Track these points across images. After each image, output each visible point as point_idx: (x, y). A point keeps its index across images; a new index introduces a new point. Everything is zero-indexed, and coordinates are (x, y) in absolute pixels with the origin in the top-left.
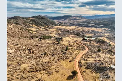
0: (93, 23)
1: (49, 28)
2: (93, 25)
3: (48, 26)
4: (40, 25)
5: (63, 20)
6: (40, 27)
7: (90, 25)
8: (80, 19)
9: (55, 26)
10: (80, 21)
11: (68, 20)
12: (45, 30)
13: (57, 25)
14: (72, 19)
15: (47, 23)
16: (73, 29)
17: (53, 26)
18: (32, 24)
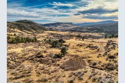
0: (85, 29)
1: (38, 33)
2: (86, 30)
3: (37, 31)
4: (26, 29)
5: (54, 26)
6: (25, 32)
7: (83, 30)
8: (70, 25)
9: (45, 31)
10: (71, 27)
11: (59, 27)
12: (32, 35)
13: (48, 30)
14: (62, 26)
15: (35, 28)
16: (68, 34)
17: (42, 30)
18: (14, 28)
